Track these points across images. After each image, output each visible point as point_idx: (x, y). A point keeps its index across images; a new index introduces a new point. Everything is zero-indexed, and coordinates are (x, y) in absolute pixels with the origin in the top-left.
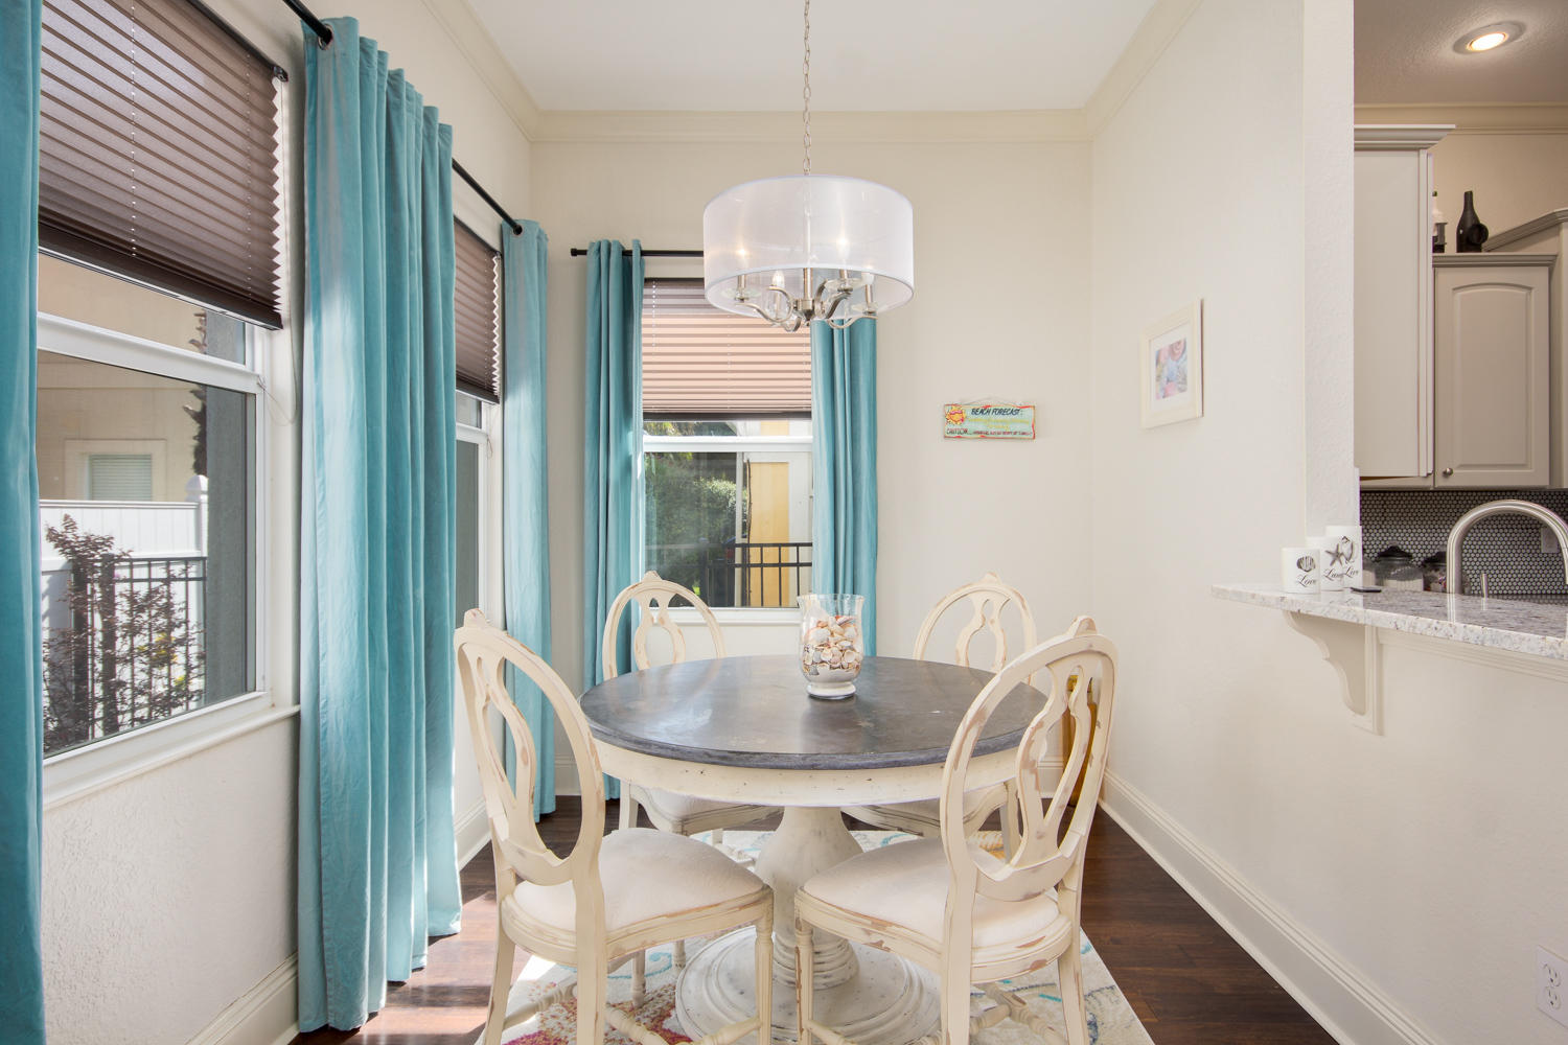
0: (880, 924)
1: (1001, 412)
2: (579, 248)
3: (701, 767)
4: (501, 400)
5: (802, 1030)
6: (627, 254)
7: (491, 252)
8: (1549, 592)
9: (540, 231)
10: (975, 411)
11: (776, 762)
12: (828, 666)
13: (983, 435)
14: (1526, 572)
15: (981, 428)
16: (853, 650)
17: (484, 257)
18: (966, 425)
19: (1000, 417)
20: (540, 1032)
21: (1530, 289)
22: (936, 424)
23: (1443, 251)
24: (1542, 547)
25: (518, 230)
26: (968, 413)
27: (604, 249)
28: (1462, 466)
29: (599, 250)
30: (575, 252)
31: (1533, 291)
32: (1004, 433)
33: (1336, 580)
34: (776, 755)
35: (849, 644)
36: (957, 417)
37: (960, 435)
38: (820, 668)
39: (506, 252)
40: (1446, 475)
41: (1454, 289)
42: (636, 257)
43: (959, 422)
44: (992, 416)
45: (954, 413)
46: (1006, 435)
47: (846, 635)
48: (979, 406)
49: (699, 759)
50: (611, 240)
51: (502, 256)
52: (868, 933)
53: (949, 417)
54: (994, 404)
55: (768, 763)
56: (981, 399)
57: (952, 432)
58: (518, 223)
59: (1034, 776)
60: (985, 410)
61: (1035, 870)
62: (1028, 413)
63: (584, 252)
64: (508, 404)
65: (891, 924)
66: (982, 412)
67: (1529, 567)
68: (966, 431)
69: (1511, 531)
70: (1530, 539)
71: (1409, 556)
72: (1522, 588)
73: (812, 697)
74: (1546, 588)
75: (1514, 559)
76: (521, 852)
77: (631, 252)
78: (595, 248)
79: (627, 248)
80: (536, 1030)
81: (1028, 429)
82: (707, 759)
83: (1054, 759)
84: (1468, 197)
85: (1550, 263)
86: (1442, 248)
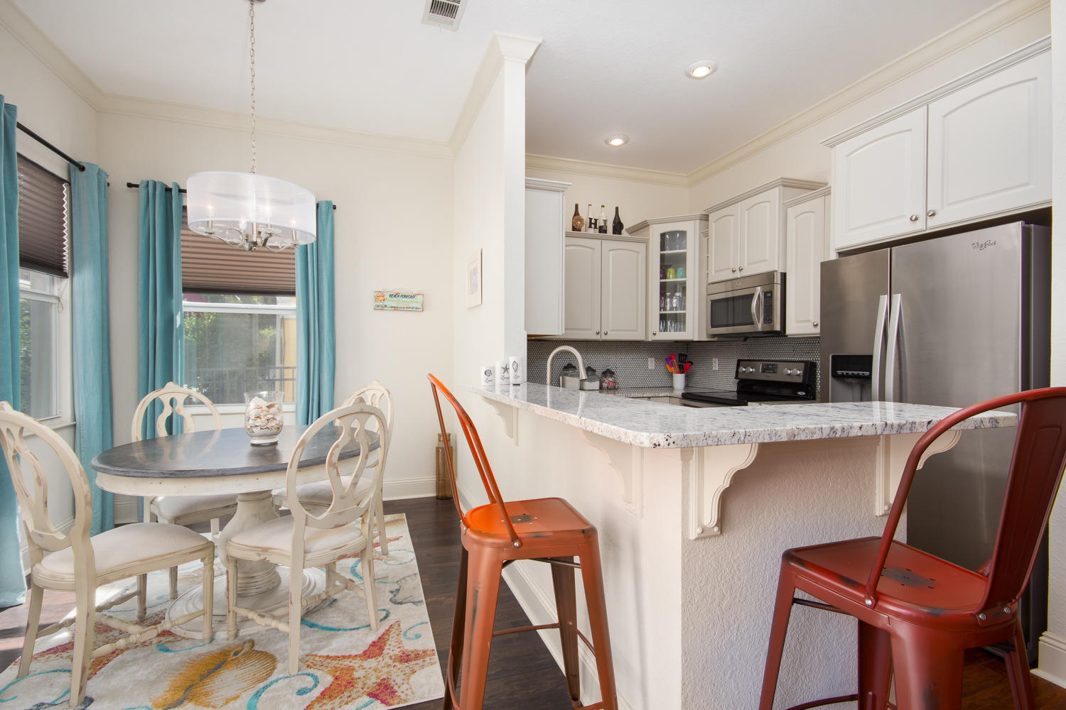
0: (266, 550)
1: (405, 296)
2: (133, 183)
3: (160, 480)
4: (69, 275)
5: (229, 612)
6: (168, 190)
7: (63, 181)
9: (99, 169)
10: (391, 296)
11: (202, 474)
12: (259, 428)
13: (395, 308)
14: (643, 377)
15: (394, 305)
16: (275, 419)
17: (55, 184)
18: (386, 303)
19: (405, 299)
20: (70, 643)
21: (639, 253)
22: (371, 303)
23: (621, 234)
24: (649, 366)
25: (82, 169)
26: (387, 296)
27: (151, 186)
28: (612, 330)
29: (148, 185)
30: (130, 185)
32: (407, 308)
33: (505, 380)
34: (203, 471)
35: (272, 416)
36: (381, 298)
37: (383, 308)
38: (254, 429)
39: (72, 181)
40: (606, 334)
41: (609, 251)
42: (174, 192)
43: (382, 301)
44: (400, 299)
45: (379, 296)
46: (408, 309)
47: (270, 412)
48: (394, 293)
49: (157, 476)
50: (156, 181)
51: (70, 184)
52: (260, 555)
53: (377, 298)
54: (402, 292)
55: (197, 475)
56: (394, 288)
57: (378, 306)
58: (81, 164)
59: (335, 470)
60: (396, 295)
61: (340, 513)
62: (419, 298)
63: (137, 186)
64: (76, 278)
65: (271, 549)
66: (395, 296)
67: (644, 375)
68: (386, 306)
69: (637, 359)
70: (644, 363)
71: (595, 371)
73: (253, 445)
75: (638, 372)
76: (41, 536)
77: (171, 189)
78: (144, 185)
79: (170, 186)
80: (67, 642)
81: (419, 306)
82: (162, 475)
83: (433, 477)
84: (617, 209)
85: (646, 242)
86: (605, 232)
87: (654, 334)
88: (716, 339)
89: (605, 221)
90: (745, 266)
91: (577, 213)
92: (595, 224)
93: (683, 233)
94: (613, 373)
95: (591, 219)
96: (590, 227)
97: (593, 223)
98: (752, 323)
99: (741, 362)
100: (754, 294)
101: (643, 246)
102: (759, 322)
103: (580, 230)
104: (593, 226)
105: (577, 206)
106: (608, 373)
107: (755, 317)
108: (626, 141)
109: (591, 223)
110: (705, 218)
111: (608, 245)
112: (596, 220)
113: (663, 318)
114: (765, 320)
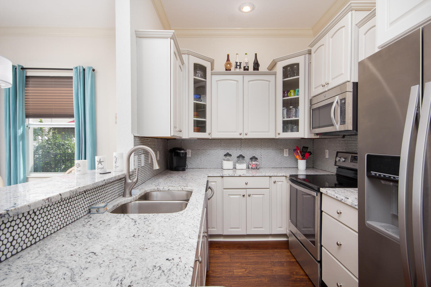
8: (286, 167)
14: (280, 161)
21: (270, 81)
23: (258, 70)
24: (284, 154)
31: (271, 82)
41: (249, 81)
67: (281, 160)
69: (276, 150)
70: (281, 152)
71: (244, 157)
72: (279, 166)
74: (285, 166)
75: (277, 158)
77: (16, 68)
84: (256, 55)
85: (275, 74)
86: (248, 70)
87: (279, 134)
88: (318, 137)
89: (247, 63)
90: (330, 82)
91: (228, 60)
92: (240, 66)
93: (298, 65)
94: (257, 159)
95: (237, 63)
96: (236, 68)
97: (238, 65)
98: (332, 125)
99: (339, 153)
100: (333, 102)
101: (273, 77)
102: (337, 124)
103: (230, 70)
104: (238, 67)
105: (228, 56)
106: (254, 158)
107: (334, 122)
108: (253, 9)
109: (237, 65)
110: (310, 52)
111: (247, 78)
112: (240, 63)
113: (285, 123)
114: (341, 122)
